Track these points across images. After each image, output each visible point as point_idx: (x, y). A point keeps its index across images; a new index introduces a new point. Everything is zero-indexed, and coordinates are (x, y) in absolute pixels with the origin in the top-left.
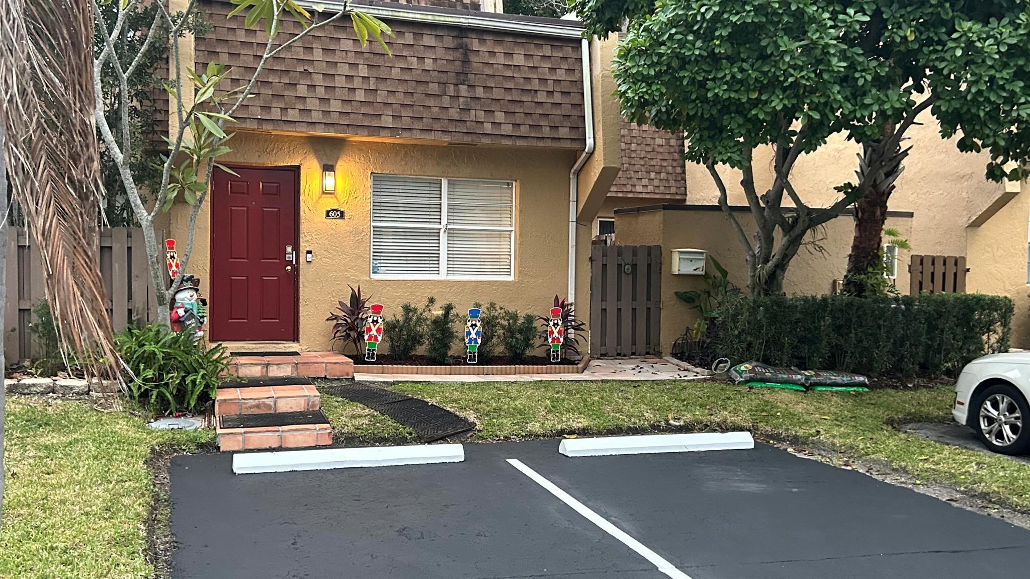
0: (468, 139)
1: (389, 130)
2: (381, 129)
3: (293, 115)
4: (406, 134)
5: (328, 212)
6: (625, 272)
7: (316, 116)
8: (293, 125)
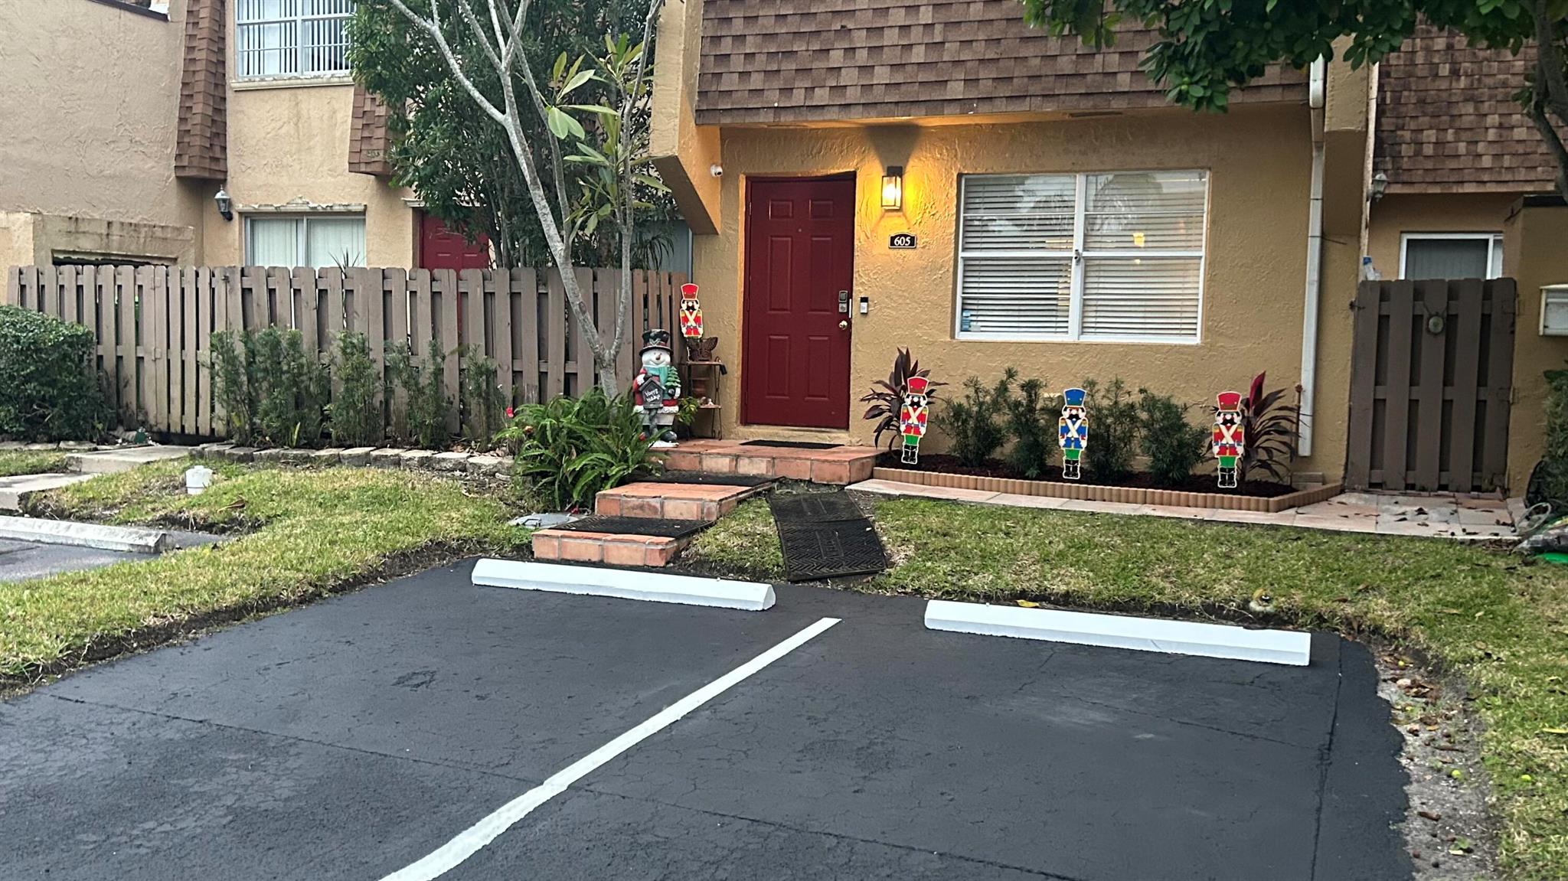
0: (1086, 105)
1: (956, 104)
2: (946, 104)
3: (821, 96)
4: (985, 107)
5: (893, 239)
6: (1428, 331)
7: (852, 95)
8: (819, 111)
